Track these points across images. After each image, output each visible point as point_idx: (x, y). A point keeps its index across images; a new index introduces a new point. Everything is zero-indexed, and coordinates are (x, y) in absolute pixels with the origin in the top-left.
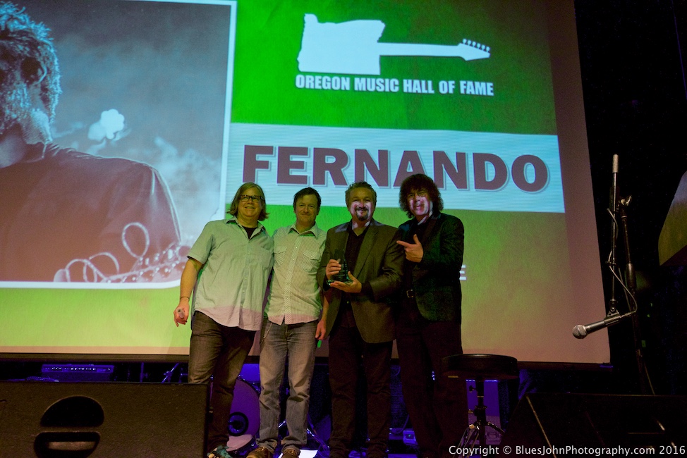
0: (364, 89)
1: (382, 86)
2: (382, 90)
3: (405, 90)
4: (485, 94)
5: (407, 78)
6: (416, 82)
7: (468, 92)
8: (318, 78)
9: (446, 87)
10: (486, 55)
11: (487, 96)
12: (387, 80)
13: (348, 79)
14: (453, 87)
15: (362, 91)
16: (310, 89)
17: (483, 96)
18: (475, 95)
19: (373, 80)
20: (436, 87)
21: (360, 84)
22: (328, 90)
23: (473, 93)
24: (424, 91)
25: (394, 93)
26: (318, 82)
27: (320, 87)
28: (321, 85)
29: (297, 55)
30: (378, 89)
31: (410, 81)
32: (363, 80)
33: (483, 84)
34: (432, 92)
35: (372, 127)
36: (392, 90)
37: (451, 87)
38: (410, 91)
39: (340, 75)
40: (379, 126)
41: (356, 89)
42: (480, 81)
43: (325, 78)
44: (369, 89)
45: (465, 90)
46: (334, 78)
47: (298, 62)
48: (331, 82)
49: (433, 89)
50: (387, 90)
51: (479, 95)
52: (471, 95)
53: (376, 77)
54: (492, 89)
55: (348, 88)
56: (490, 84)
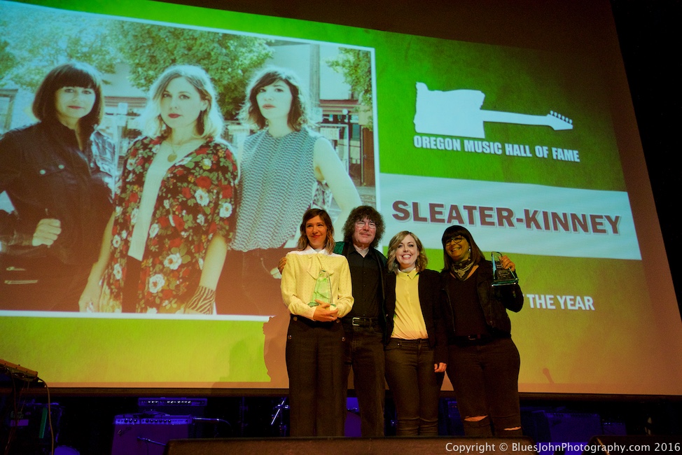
0: (473, 150)
1: (488, 148)
2: (488, 152)
3: (507, 153)
4: (573, 160)
5: (509, 143)
6: (516, 146)
7: (559, 158)
8: (433, 139)
9: (541, 151)
10: (570, 127)
11: (575, 162)
12: (491, 144)
13: (458, 141)
14: (547, 152)
15: (471, 152)
16: (427, 148)
17: (571, 161)
18: (565, 161)
19: (480, 142)
20: (533, 151)
21: (469, 146)
22: (442, 150)
23: (563, 159)
24: (523, 155)
25: (499, 155)
26: (433, 143)
27: (435, 147)
28: (436, 145)
29: (413, 118)
30: (485, 150)
31: (511, 145)
32: (471, 142)
33: (570, 151)
34: (530, 155)
35: (474, 179)
36: (497, 152)
37: (546, 153)
38: (511, 154)
39: (451, 137)
40: (480, 179)
41: (466, 150)
42: (568, 149)
43: (439, 139)
44: (477, 150)
45: (557, 156)
46: (447, 140)
47: (414, 125)
48: (444, 143)
49: (530, 153)
50: (492, 152)
51: (568, 161)
52: (561, 160)
53: (482, 140)
54: (578, 156)
55: (459, 149)
56: (576, 152)
